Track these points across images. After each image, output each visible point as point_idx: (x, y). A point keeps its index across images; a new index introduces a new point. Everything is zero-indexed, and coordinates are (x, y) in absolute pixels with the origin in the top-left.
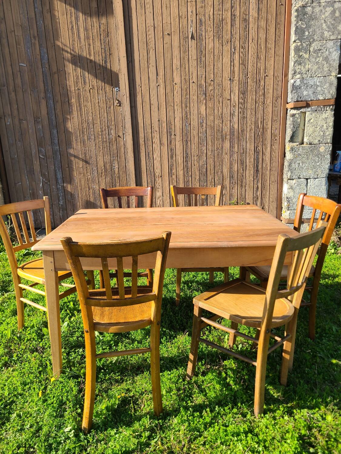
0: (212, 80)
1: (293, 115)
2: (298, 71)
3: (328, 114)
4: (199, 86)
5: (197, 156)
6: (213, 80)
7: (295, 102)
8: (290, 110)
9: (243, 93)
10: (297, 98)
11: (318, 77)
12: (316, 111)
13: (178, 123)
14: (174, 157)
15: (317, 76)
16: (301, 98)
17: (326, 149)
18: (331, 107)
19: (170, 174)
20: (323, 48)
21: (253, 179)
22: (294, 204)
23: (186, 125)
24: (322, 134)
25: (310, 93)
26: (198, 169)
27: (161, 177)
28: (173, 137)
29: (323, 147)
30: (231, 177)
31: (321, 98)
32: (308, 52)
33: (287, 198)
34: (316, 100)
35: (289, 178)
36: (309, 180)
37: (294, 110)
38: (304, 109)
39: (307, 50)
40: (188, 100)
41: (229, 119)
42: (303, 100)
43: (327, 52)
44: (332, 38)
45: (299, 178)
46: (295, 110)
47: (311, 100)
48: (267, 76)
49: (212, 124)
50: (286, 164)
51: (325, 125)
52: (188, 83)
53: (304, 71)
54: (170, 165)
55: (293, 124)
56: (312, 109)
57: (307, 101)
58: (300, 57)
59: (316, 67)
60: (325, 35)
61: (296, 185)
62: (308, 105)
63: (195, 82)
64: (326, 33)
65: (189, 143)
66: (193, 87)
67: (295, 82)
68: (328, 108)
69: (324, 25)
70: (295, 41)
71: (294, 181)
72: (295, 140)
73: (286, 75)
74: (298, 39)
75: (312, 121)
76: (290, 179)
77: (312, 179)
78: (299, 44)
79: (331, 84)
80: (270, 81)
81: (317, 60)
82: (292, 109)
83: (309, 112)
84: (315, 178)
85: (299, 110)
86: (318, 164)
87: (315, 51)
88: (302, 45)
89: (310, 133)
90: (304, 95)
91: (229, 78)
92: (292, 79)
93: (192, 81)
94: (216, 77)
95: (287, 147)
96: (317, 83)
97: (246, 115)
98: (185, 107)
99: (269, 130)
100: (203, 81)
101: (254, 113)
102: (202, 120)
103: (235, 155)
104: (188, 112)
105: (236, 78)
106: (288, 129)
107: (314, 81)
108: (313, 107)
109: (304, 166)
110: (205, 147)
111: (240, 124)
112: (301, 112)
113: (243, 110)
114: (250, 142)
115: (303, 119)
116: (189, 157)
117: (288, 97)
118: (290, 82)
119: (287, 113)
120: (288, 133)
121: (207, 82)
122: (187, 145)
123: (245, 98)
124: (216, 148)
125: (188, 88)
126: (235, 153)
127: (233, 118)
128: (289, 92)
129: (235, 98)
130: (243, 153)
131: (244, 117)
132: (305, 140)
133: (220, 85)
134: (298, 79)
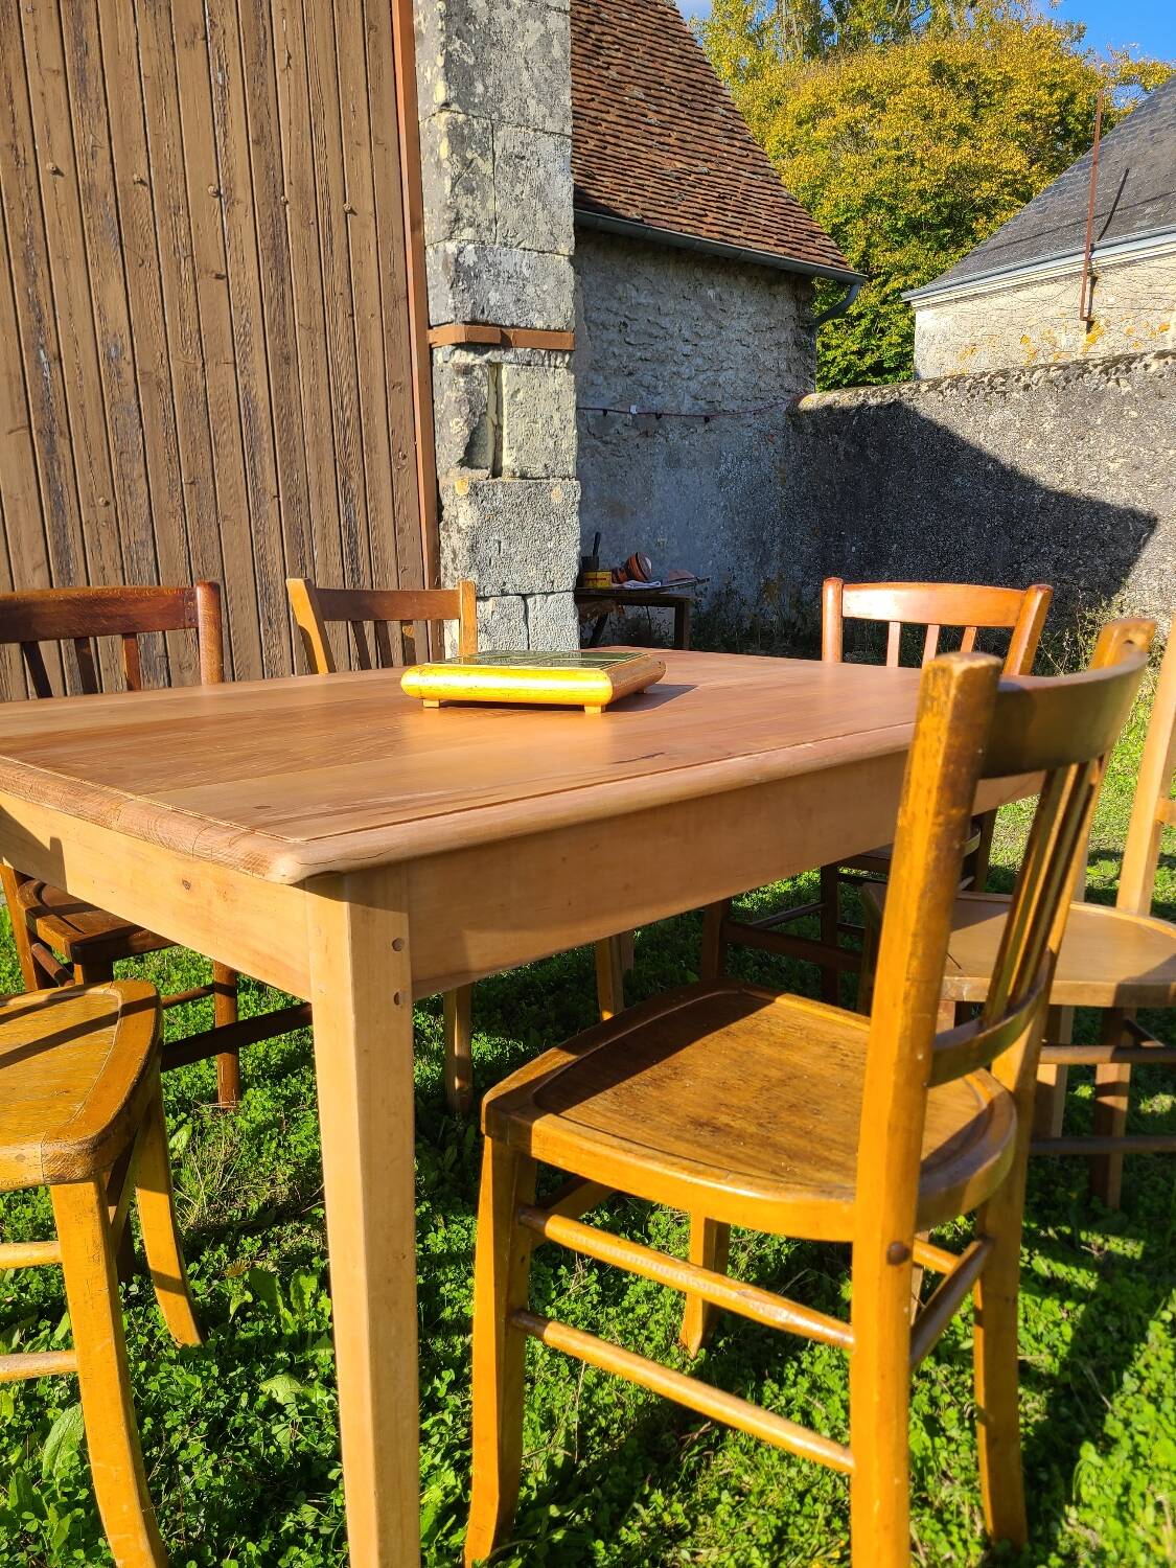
0: (142, 182)
1: (466, 371)
2: (466, 215)
3: (559, 380)
4: (84, 194)
5: (107, 504)
6: (146, 180)
7: (465, 323)
8: (453, 352)
9: (275, 254)
10: (472, 311)
11: (524, 249)
12: (529, 364)
15: (522, 245)
16: (483, 312)
17: (563, 494)
18: (567, 358)
20: (528, 155)
23: (38, 359)
24: (551, 445)
25: (509, 299)
26: (119, 564)
29: (558, 488)
30: (262, 593)
31: (539, 324)
32: (490, 155)
34: (526, 328)
36: (530, 601)
37: (464, 353)
38: (496, 353)
39: (486, 150)
40: (40, 250)
41: (231, 359)
42: (491, 319)
43: (541, 171)
44: (550, 126)
45: (504, 594)
46: (468, 350)
47: (513, 326)
48: (352, 211)
49: (163, 374)
50: (453, 542)
51: (556, 416)
52: (31, 170)
53: (483, 219)
55: (470, 401)
56: (516, 355)
57: (501, 326)
58: (468, 164)
59: (517, 213)
60: (532, 111)
61: (496, 617)
62: (505, 344)
63: (64, 170)
64: (532, 102)
65: (62, 445)
66: (58, 196)
67: (461, 252)
68: (559, 360)
69: (525, 75)
70: (446, 104)
71: (491, 599)
72: (479, 461)
73: (417, 224)
74: (457, 100)
75: (520, 396)
77: (538, 597)
78: (461, 118)
79: (560, 282)
80: (364, 234)
81: (517, 192)
82: (458, 346)
83: (510, 367)
84: (545, 593)
85: (482, 354)
86: (550, 545)
87: (508, 159)
88: (467, 122)
89: (520, 439)
90: (492, 303)
91: (211, 189)
92: (450, 239)
93: (50, 166)
94: (157, 173)
95: (456, 483)
96: (524, 270)
97: (291, 348)
98: (27, 275)
99: (379, 420)
100: (101, 175)
101: (320, 346)
102: (116, 346)
103: (270, 507)
104: (45, 300)
105: (242, 193)
106: (452, 418)
107: (515, 260)
108: (519, 351)
109: (513, 550)
110: (139, 469)
111: (276, 383)
112: (488, 361)
113: (280, 328)
114: (319, 460)
115: (493, 389)
116: (67, 508)
117: (435, 306)
118: (440, 252)
119: (432, 364)
120: (453, 432)
121: (122, 184)
122: (51, 450)
123: (282, 280)
124: (190, 475)
125: (34, 192)
126: (268, 497)
127: (245, 355)
128: (434, 287)
129: (247, 275)
130: (297, 501)
131: (287, 359)
132: (507, 460)
133: (180, 207)
134: (470, 242)
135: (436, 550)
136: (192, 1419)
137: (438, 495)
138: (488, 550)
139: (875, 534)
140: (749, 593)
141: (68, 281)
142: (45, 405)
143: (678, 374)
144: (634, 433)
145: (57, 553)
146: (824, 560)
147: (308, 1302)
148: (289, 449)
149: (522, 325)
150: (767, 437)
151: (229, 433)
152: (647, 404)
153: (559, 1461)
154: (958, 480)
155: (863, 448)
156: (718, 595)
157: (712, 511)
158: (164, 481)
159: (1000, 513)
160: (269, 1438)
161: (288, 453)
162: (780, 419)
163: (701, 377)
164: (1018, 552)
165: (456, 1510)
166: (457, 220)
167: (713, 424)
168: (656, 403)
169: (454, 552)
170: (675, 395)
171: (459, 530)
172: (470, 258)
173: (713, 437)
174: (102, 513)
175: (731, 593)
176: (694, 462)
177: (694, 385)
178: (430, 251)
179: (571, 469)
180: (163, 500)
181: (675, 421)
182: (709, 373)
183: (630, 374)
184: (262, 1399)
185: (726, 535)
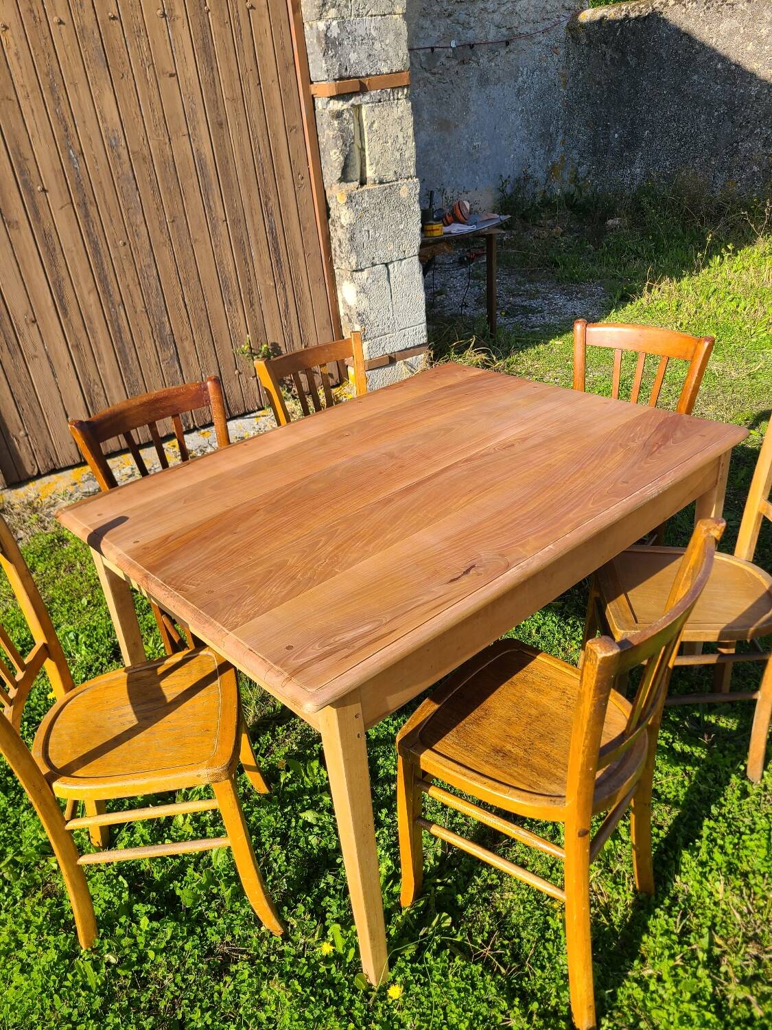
0: (114, 18)
1: (338, 115)
3: (401, 109)
4: (79, 34)
5: (125, 244)
6: (117, 15)
7: (335, 80)
8: (328, 102)
9: (205, 51)
10: (339, 71)
11: (372, 16)
12: (380, 101)
13: (44, 154)
14: (60, 256)
15: (370, 13)
16: (346, 69)
17: (409, 190)
18: (405, 91)
19: (60, 306)
21: (272, 284)
22: (372, 324)
23: (70, 157)
24: (398, 157)
25: (363, 56)
26: (137, 281)
27: (34, 321)
28: (40, 197)
29: (404, 187)
30: (224, 286)
31: (385, 70)
33: (359, 315)
34: (376, 75)
35: (354, 268)
36: (390, 266)
37: (336, 102)
38: (357, 98)
40: (59, 80)
41: (186, 132)
42: (352, 74)
45: (374, 265)
46: (338, 100)
47: (367, 76)
48: (252, 7)
49: (146, 152)
50: (338, 234)
51: (401, 135)
52: (44, 24)
54: (54, 283)
55: (342, 136)
56: (371, 96)
57: (359, 77)
61: (370, 281)
62: (363, 90)
63: (64, 20)
65: (93, 210)
66: (63, 39)
67: (328, 28)
68: (400, 94)
71: (365, 274)
72: (351, 176)
73: (297, 7)
75: (375, 125)
76: (356, 271)
77: (396, 263)
79: (398, 35)
80: (262, 22)
83: (367, 106)
84: (400, 260)
85: (348, 101)
86: (401, 227)
89: (377, 157)
90: (352, 62)
91: (159, 12)
92: (320, 19)
93: (56, 19)
94: (123, 8)
95: (337, 195)
96: (372, 31)
97: (223, 117)
98: (54, 99)
99: (285, 156)
100: (88, 18)
101: (241, 111)
102: (115, 139)
103: (222, 228)
104: (67, 115)
105: (179, 11)
106: (332, 149)
107: (368, 25)
108: (373, 93)
109: (378, 235)
110: (140, 218)
111: (216, 143)
112: (353, 105)
113: (216, 103)
114: (249, 191)
115: (357, 123)
116: (102, 251)
117: (314, 67)
118: (314, 28)
119: (315, 109)
120: (333, 159)
121: (103, 21)
122: (87, 215)
123: (212, 68)
124: (171, 216)
125: (49, 40)
126: (220, 222)
127: (194, 129)
128: (312, 54)
129: (189, 71)
130: (238, 222)
131: (221, 125)
132: (370, 173)
133: (141, 31)
134: (334, 19)
135: (328, 239)
136: (273, 835)
137: (326, 201)
138: (361, 238)
139: (633, 123)
140: (540, 175)
141: (79, 97)
142: (79, 185)
143: (485, 9)
144: (454, 62)
145: (100, 281)
146: (594, 145)
147: (316, 771)
148: (229, 186)
149: (374, 73)
150: (554, 50)
151: (191, 184)
152: (463, 38)
153: (439, 853)
154: (695, 77)
155: (624, 54)
156: (518, 181)
157: (512, 116)
158: (156, 224)
159: (725, 103)
160: (307, 843)
161: (228, 187)
162: (562, 33)
163: (503, 9)
164: (737, 134)
165: (394, 877)
166: (324, 5)
167: (511, 47)
168: (470, 36)
169: (340, 241)
170: (483, 27)
171: (342, 227)
172: (335, 32)
173: (512, 56)
174: (122, 250)
175: (527, 178)
176: (499, 79)
177: (497, 17)
178: (307, 27)
179: (412, 171)
180: (158, 237)
181: (484, 48)
182: (509, 5)
183: (450, 15)
184: (301, 821)
185: (524, 133)
